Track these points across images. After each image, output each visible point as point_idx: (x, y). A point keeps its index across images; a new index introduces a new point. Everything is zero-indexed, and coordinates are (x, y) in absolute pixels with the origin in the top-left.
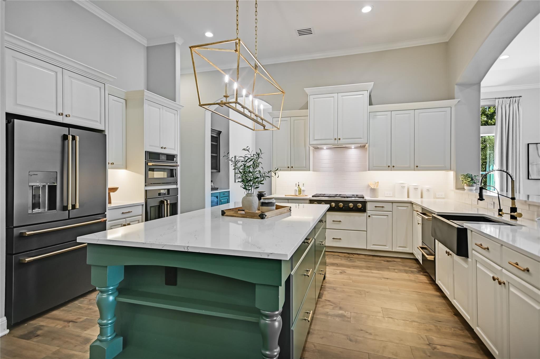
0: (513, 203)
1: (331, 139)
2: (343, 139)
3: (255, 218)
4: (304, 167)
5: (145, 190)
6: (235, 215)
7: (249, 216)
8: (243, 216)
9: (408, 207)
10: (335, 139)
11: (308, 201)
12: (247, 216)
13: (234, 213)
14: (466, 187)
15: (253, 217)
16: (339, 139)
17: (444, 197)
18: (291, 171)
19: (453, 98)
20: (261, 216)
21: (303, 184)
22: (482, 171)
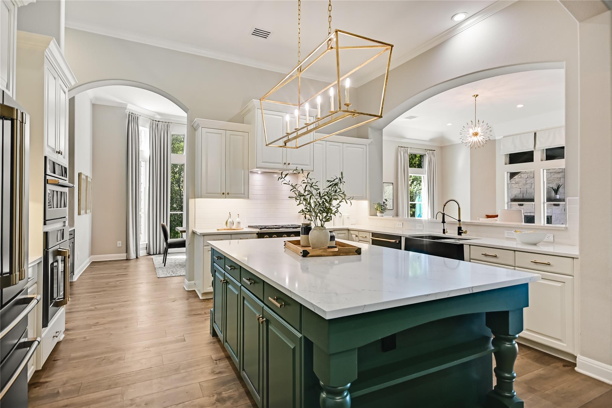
0: (460, 224)
1: (280, 163)
2: (293, 164)
3: (351, 254)
4: (242, 194)
5: (44, 232)
6: (323, 254)
7: (343, 253)
8: (336, 254)
9: (345, 234)
10: (285, 164)
11: (255, 235)
12: (340, 253)
13: (322, 252)
14: (378, 214)
15: (348, 254)
16: (289, 164)
17: (355, 223)
18: (225, 198)
19: (367, 138)
20: (358, 251)
21: (238, 215)
22: (410, 201)
